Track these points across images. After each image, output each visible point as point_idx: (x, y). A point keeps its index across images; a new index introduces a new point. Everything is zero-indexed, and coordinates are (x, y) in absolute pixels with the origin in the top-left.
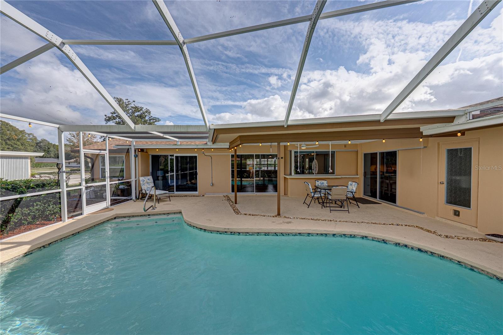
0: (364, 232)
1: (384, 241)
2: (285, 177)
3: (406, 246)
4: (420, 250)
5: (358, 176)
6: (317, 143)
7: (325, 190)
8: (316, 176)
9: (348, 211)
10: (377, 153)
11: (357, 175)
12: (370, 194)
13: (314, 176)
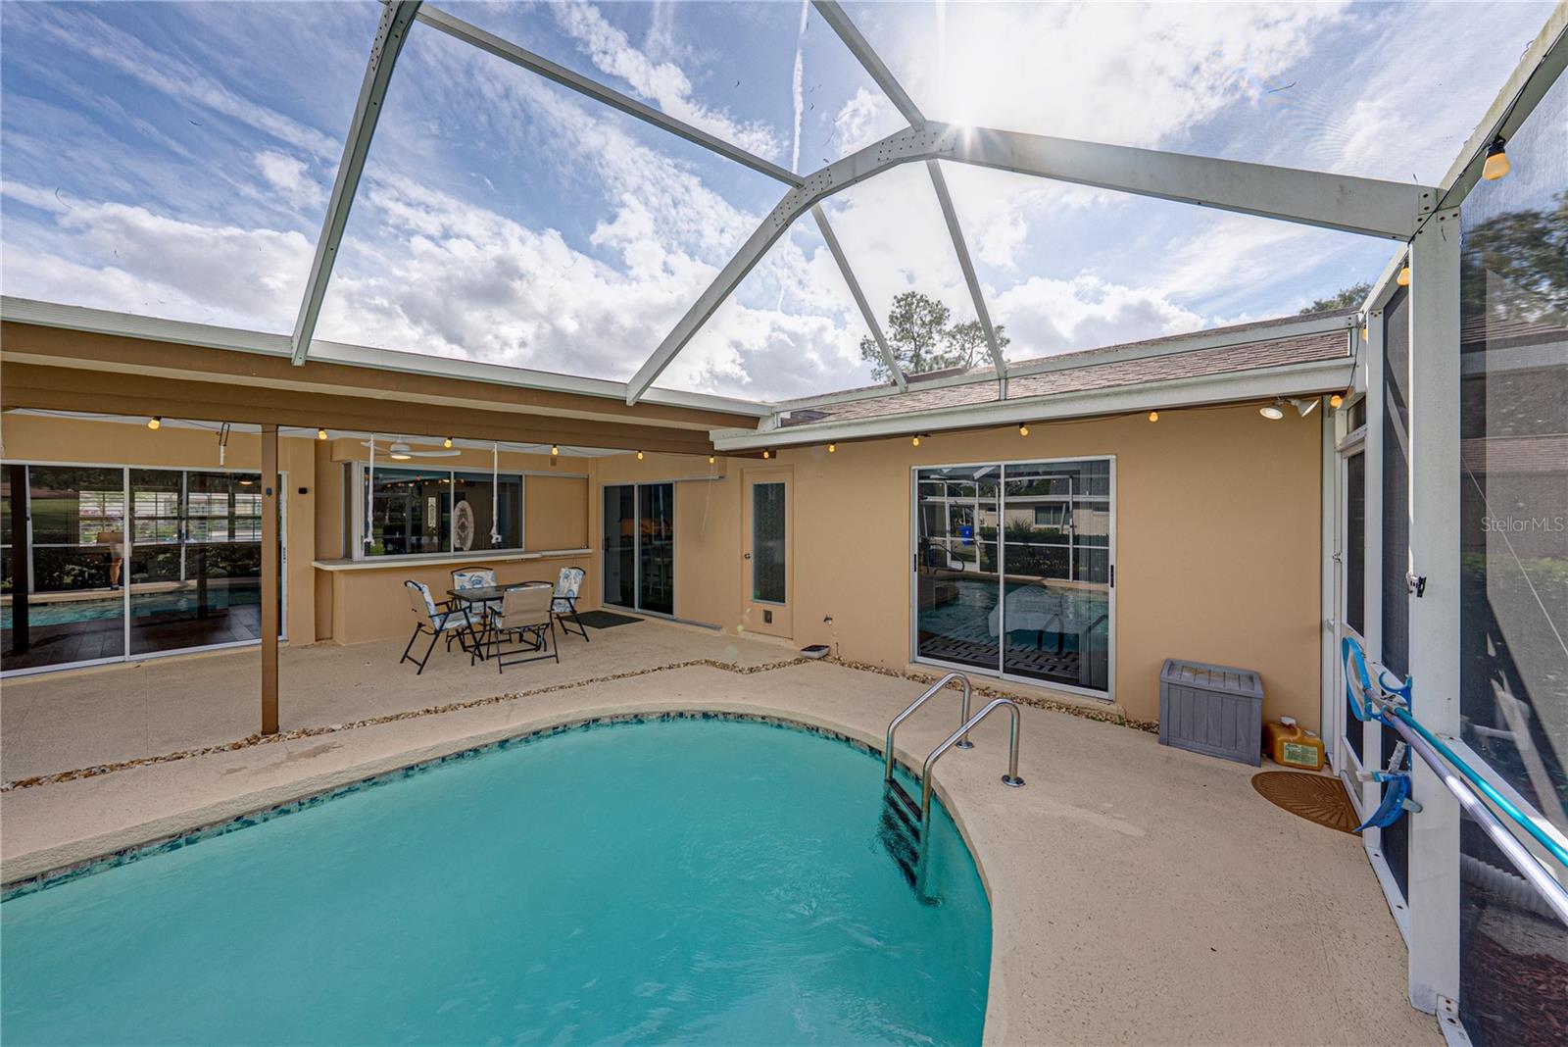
0: (589, 709)
1: (638, 719)
2: (316, 569)
3: (681, 715)
4: (706, 716)
5: (590, 551)
6: (448, 444)
7: (484, 600)
8: (455, 557)
9: (556, 656)
10: (633, 486)
11: (588, 548)
12: (620, 599)
13: (449, 557)
